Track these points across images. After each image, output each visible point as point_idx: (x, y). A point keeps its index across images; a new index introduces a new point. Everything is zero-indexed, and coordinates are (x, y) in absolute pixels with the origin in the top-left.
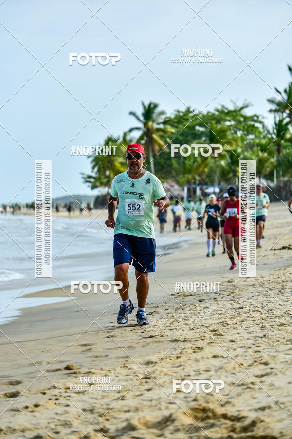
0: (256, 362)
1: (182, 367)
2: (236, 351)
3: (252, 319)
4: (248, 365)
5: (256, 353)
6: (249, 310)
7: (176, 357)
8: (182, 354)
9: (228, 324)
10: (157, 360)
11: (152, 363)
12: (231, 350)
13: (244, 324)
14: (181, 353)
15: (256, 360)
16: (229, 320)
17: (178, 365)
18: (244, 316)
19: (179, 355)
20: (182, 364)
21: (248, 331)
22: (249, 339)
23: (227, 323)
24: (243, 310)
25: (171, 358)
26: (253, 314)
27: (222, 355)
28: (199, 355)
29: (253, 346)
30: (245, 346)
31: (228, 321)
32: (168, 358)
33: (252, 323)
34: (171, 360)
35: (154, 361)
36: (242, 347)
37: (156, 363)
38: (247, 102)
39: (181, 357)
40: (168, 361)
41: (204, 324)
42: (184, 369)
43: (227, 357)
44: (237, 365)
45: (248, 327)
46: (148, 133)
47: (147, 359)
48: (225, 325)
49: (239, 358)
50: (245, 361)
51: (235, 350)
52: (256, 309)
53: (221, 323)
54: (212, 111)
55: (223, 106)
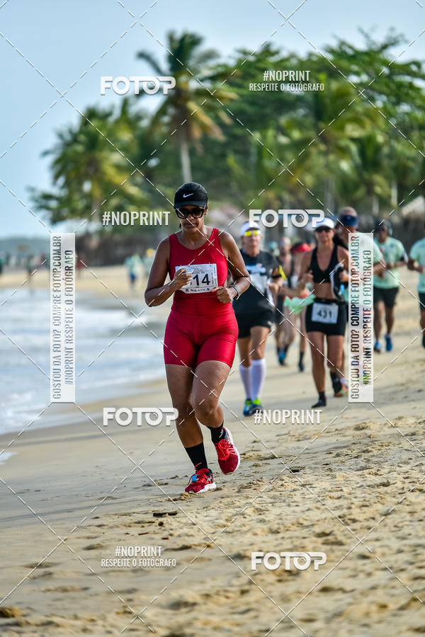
0: (415, 600)
1: (252, 614)
2: (373, 578)
3: (409, 509)
4: (398, 606)
5: (418, 581)
6: (403, 489)
7: (238, 593)
8: (253, 586)
9: (354, 521)
10: (199, 599)
11: (186, 604)
12: (362, 576)
13: (390, 520)
14: (250, 583)
15: (417, 595)
16: (358, 510)
17: (243, 608)
18: (390, 502)
19: (246, 588)
20: (254, 606)
21: (400, 534)
22: (400, 551)
23: (352, 517)
24: (388, 489)
25: (229, 595)
26: (412, 497)
27: (341, 586)
28: (290, 587)
29: (410, 567)
30: (391, 568)
31: (356, 513)
32: (222, 593)
33: (408, 517)
34: (227, 597)
35: (190, 600)
36: (385, 569)
37: (194, 604)
38: (394, 35)
39: (251, 592)
40: (223, 600)
41: (301, 521)
42: (256, 617)
43: (353, 591)
44: (374, 608)
45: (400, 525)
46: (177, 99)
47: (175, 595)
48: (349, 522)
49: (380, 592)
50: (394, 599)
51: (369, 574)
52: (418, 486)
53: (340, 517)
54: (319, 51)
55: (343, 43)
